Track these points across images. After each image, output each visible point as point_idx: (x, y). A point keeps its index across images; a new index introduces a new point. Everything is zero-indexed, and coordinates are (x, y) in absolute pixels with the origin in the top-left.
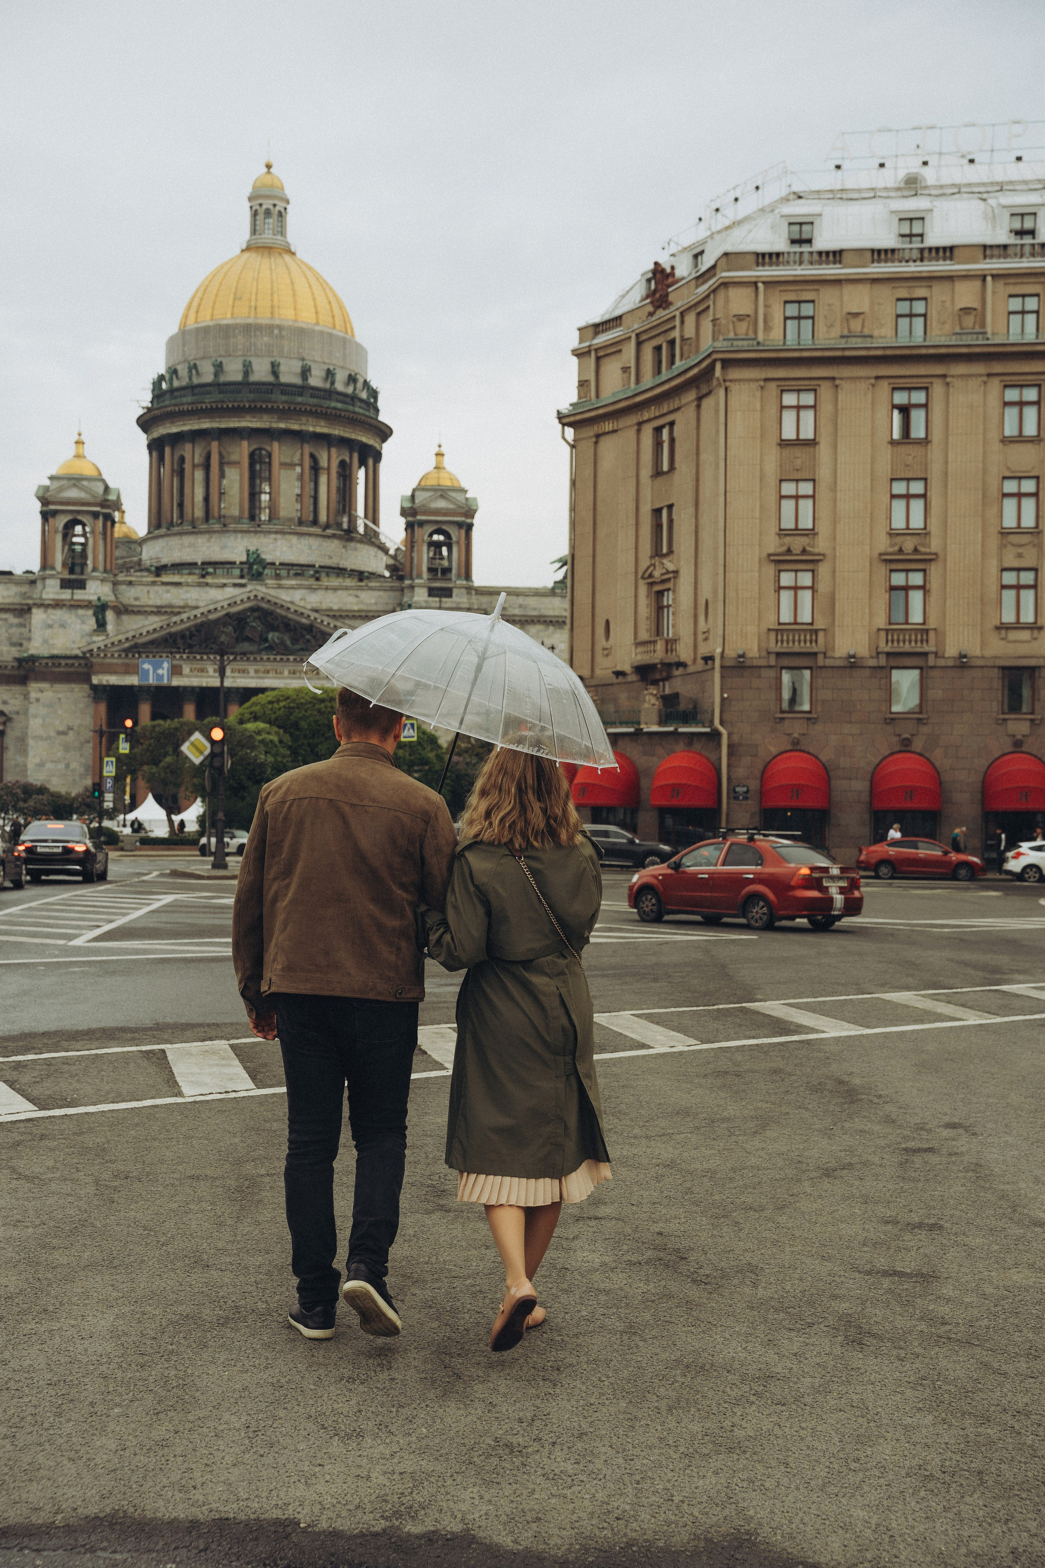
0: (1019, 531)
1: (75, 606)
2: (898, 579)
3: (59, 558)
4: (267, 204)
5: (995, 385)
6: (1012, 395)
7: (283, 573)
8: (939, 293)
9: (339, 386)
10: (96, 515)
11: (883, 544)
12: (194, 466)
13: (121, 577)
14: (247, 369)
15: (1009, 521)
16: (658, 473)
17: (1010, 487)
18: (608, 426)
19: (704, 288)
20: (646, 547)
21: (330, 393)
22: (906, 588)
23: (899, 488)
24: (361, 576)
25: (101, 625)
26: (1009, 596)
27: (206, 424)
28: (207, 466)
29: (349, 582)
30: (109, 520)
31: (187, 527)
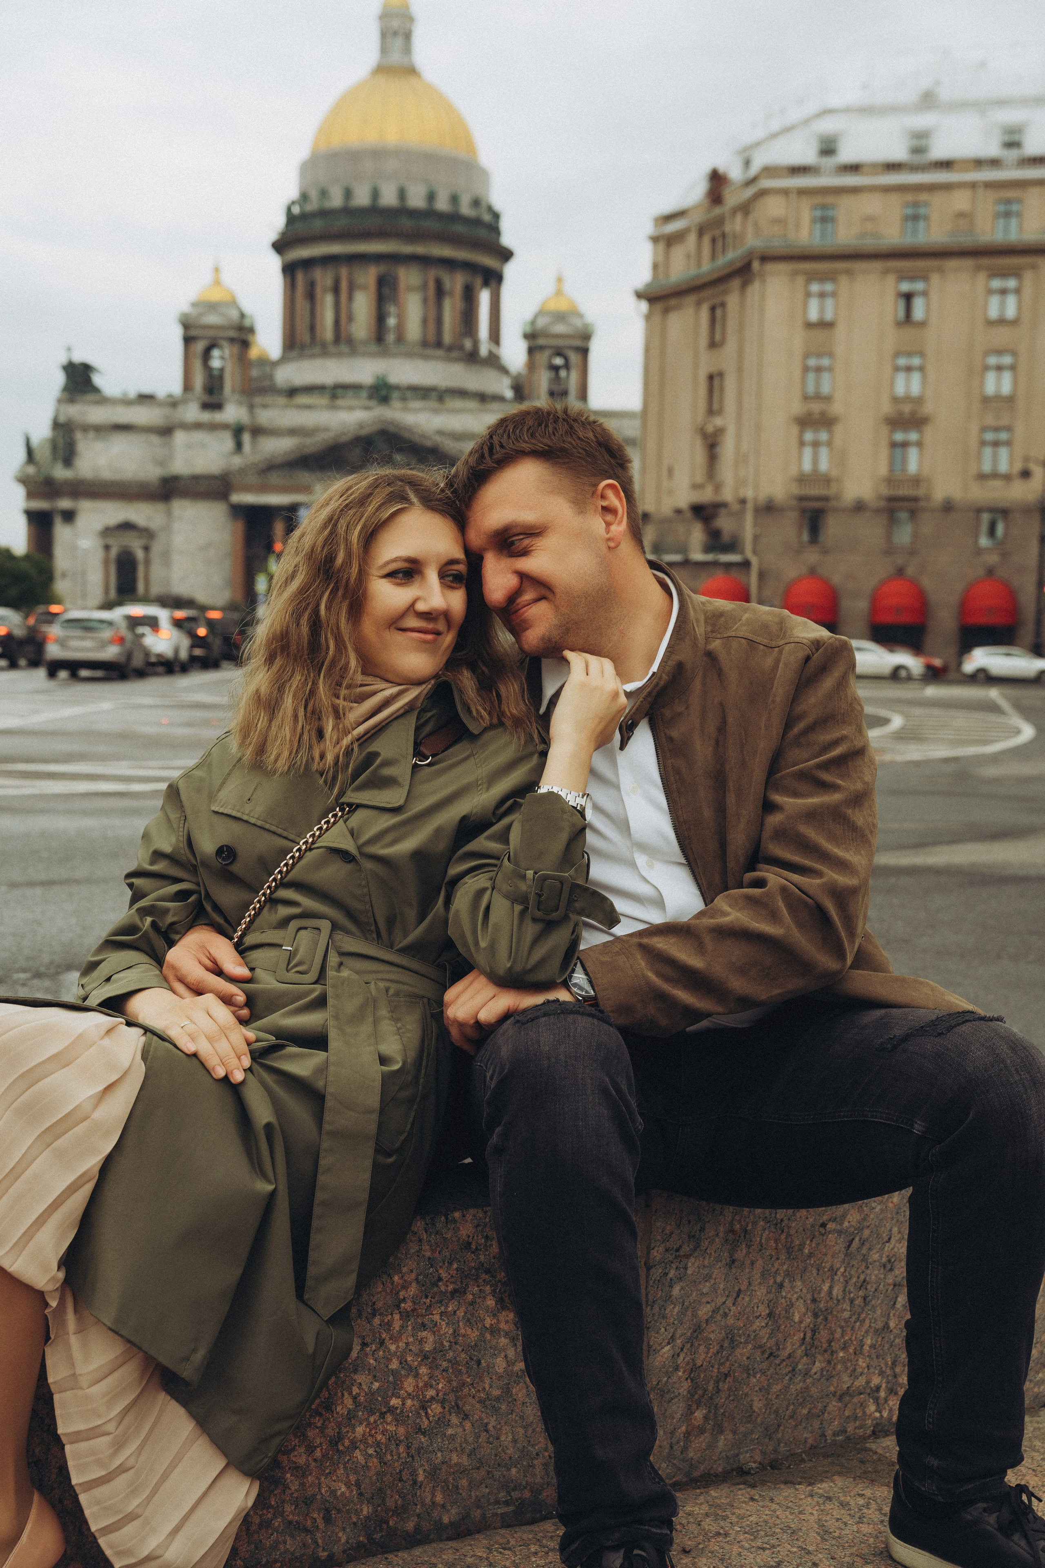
0: (998, 398)
1: (213, 427)
2: (899, 437)
3: (199, 381)
4: (395, 24)
5: (982, 277)
6: (996, 284)
7: (409, 394)
8: (937, 200)
9: (465, 209)
10: (232, 340)
11: (887, 408)
12: (325, 291)
13: (258, 400)
14: (375, 194)
15: (990, 388)
16: (713, 345)
17: (993, 360)
18: (673, 302)
19: (749, 192)
20: (702, 406)
21: (454, 217)
22: (905, 445)
23: (902, 361)
24: (483, 398)
25: (239, 446)
26: (988, 451)
27: (336, 248)
28: (336, 290)
29: (472, 404)
30: (245, 344)
31: (317, 350)
